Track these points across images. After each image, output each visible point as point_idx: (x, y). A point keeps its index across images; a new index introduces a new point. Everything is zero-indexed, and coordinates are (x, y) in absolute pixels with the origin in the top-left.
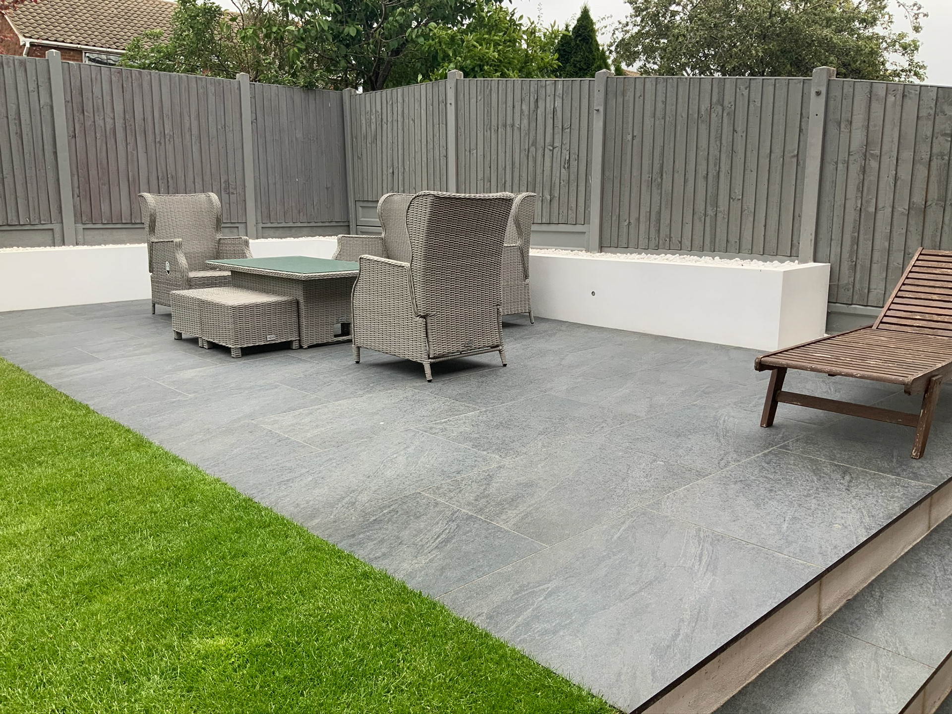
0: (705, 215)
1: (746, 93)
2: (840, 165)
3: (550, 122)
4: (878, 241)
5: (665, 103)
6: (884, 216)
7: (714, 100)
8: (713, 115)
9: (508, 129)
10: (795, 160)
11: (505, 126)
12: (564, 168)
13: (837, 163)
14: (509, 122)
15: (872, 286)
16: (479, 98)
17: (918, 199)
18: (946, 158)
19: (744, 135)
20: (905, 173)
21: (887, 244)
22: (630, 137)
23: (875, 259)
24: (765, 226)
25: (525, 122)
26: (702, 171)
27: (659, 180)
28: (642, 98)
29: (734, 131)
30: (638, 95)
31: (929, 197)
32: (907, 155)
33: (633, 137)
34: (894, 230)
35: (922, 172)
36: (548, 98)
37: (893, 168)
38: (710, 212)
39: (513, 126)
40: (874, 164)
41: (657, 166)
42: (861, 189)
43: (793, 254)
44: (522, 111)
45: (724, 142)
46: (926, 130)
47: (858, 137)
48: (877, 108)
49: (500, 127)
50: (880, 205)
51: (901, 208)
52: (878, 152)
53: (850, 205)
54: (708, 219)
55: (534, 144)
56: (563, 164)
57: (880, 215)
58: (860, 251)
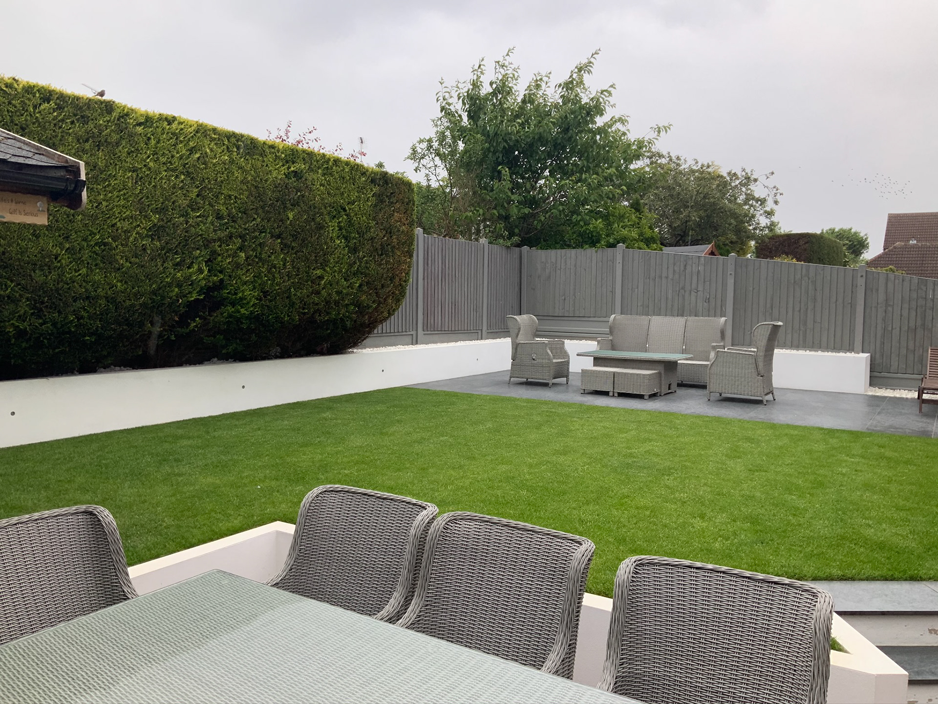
0: (800, 330)
1: (822, 272)
2: (873, 309)
3: (695, 278)
4: (893, 344)
5: (773, 273)
6: (896, 332)
7: (803, 274)
8: (803, 282)
9: (664, 279)
10: (850, 305)
11: (661, 277)
12: (706, 302)
13: (871, 308)
14: (664, 275)
15: (892, 364)
16: (641, 261)
17: (912, 324)
18: (924, 308)
19: (821, 292)
20: (905, 313)
21: (898, 345)
22: (751, 289)
23: (893, 351)
24: (834, 335)
25: (677, 276)
26: (797, 309)
27: (771, 311)
28: (758, 270)
29: (816, 290)
30: (756, 268)
31: (917, 324)
32: (906, 306)
33: (753, 289)
34: (901, 338)
35: (913, 313)
36: (694, 265)
37: (899, 311)
38: (802, 328)
39: (667, 278)
40: (890, 309)
41: (768, 305)
42: (884, 320)
43: (851, 349)
44: (674, 271)
45: (810, 294)
46: (914, 295)
47: (882, 297)
48: (890, 285)
49: (657, 277)
50: (894, 327)
51: (905, 328)
52: (892, 304)
53: (879, 328)
54: (801, 332)
55: (683, 288)
56: (704, 299)
57: (894, 331)
58: (885, 348)
